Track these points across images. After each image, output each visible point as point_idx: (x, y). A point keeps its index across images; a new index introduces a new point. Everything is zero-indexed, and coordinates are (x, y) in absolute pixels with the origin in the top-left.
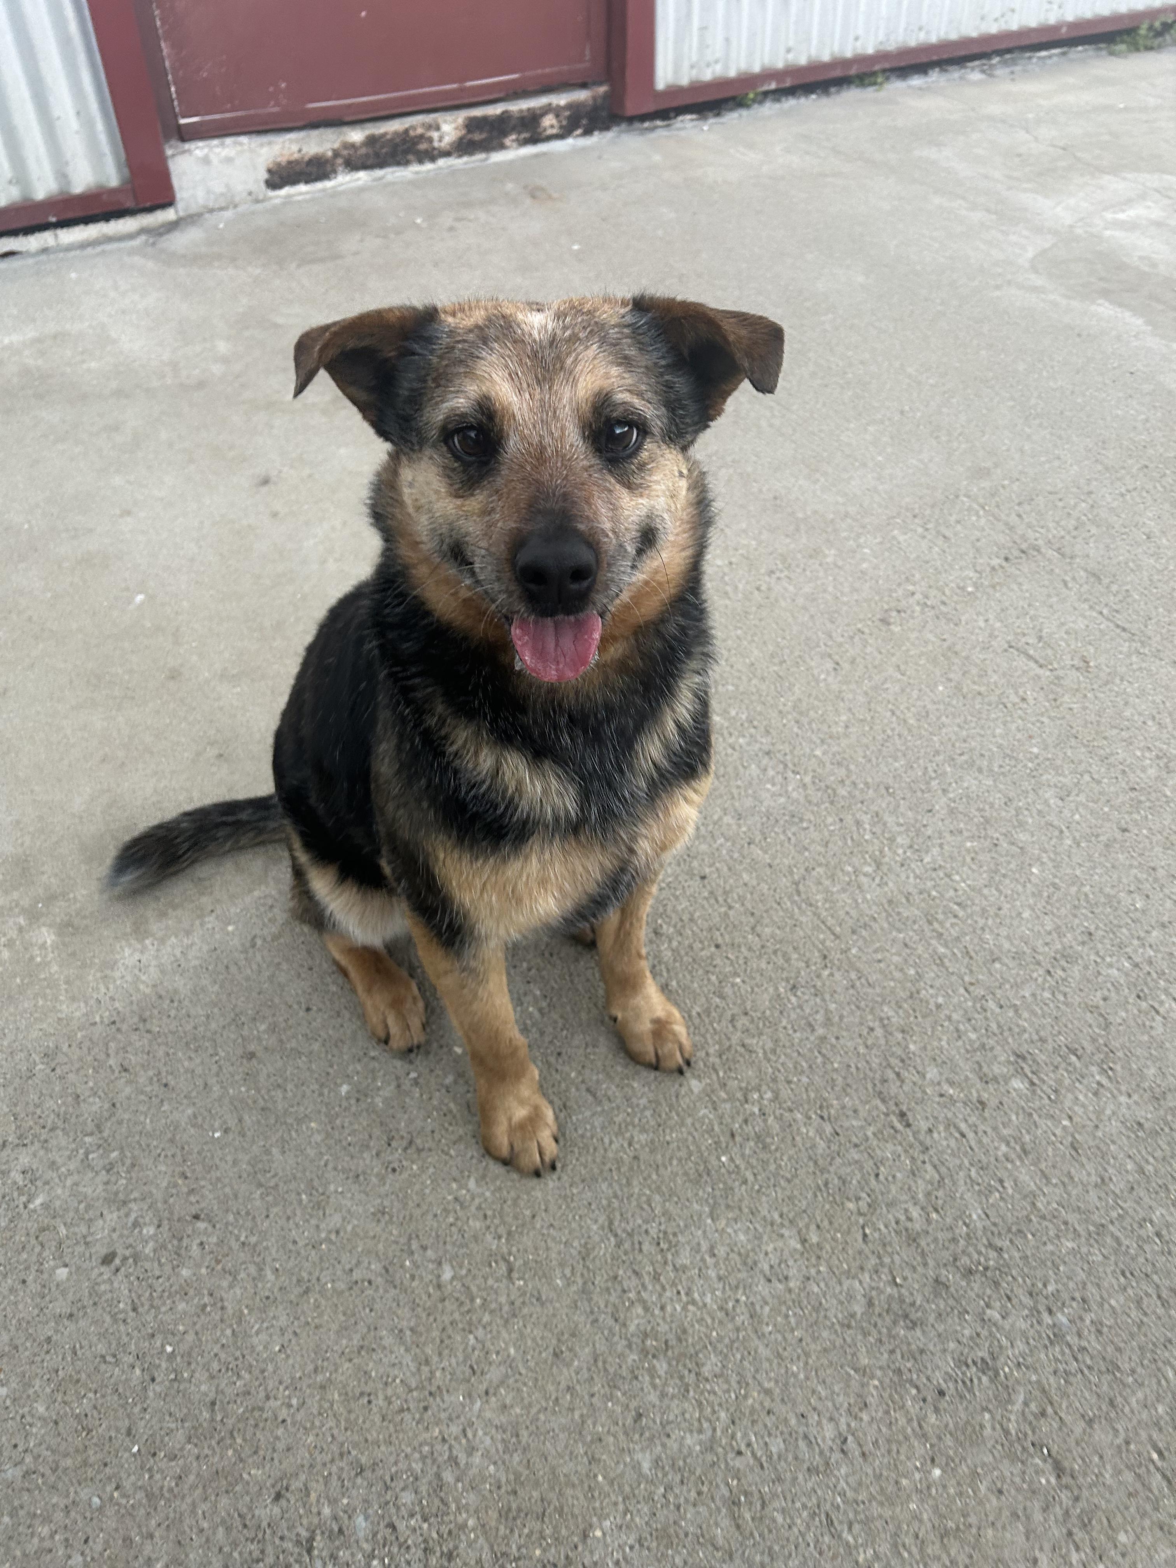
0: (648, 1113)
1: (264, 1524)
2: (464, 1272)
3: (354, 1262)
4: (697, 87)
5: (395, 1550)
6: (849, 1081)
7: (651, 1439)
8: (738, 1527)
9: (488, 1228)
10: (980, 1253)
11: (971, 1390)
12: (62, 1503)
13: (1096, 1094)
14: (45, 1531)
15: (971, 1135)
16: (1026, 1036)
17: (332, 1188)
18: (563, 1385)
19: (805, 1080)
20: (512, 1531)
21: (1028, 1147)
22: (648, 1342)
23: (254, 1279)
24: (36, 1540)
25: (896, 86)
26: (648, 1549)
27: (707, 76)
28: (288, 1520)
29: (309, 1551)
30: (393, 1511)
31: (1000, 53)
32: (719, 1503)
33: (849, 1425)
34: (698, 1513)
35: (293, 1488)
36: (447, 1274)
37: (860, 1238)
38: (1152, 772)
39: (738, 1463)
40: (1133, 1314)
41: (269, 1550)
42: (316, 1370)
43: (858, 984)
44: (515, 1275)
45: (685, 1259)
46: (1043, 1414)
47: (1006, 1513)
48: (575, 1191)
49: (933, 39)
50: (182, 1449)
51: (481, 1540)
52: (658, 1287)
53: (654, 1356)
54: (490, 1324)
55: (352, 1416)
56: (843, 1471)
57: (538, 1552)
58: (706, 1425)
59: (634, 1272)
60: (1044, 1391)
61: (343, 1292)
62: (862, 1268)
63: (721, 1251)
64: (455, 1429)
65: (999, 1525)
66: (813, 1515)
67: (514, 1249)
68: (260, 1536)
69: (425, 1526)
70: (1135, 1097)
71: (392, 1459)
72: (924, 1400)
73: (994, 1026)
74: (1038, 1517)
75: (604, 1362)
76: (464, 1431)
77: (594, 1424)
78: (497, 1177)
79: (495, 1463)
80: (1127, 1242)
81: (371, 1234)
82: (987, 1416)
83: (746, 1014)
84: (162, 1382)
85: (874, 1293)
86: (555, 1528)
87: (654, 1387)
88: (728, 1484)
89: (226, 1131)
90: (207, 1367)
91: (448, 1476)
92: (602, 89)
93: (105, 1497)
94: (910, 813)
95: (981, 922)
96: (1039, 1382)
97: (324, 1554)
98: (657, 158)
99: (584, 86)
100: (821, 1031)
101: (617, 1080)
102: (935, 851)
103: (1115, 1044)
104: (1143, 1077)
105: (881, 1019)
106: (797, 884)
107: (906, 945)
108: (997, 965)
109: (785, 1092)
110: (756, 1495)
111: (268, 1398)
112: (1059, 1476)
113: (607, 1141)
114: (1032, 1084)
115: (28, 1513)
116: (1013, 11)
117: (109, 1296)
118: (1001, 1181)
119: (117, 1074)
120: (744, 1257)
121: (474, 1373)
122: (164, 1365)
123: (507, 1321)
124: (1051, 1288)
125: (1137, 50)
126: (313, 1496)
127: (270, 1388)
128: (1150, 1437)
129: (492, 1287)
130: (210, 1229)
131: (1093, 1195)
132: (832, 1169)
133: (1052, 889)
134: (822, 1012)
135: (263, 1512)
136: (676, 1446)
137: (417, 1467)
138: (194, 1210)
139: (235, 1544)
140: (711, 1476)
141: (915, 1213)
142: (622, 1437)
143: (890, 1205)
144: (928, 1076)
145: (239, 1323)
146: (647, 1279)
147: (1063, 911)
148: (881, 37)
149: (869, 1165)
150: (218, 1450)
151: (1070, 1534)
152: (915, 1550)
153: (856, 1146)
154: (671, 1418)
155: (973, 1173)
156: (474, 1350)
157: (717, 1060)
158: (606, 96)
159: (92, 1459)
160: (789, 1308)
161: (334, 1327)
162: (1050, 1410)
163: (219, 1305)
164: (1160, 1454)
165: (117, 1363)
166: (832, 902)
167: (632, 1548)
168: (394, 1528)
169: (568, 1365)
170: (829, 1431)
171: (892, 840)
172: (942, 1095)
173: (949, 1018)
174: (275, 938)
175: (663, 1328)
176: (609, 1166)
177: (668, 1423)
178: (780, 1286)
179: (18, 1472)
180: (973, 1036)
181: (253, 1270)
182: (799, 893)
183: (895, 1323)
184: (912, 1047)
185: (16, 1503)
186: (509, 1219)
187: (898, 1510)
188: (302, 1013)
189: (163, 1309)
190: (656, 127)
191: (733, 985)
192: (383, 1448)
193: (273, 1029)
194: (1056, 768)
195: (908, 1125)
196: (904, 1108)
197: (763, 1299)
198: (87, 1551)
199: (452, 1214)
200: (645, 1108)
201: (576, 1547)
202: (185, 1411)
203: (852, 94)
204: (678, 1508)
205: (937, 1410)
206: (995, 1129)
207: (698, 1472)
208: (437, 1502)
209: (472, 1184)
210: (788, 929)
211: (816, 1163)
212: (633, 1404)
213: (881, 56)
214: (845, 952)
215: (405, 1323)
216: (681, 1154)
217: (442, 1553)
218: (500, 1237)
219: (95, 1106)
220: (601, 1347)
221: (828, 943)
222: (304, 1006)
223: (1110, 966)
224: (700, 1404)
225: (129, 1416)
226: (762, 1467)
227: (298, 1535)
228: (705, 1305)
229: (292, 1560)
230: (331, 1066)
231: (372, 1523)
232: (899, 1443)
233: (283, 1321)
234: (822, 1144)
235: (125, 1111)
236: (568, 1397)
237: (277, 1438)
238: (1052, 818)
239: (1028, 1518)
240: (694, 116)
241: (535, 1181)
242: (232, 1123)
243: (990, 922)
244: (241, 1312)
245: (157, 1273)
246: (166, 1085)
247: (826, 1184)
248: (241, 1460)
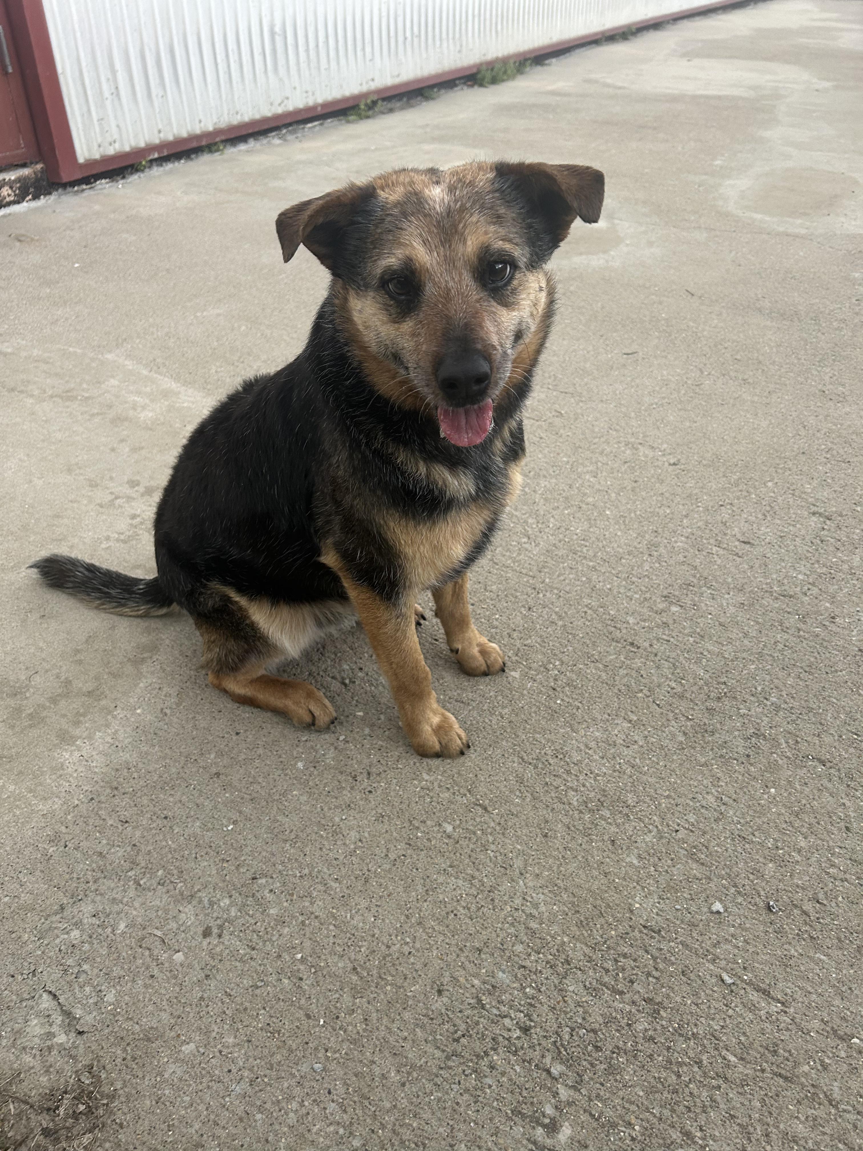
0: (500, 698)
1: (443, 1011)
2: (458, 822)
3: (384, 850)
4: (106, 160)
5: (534, 977)
6: (593, 639)
7: (628, 848)
8: (703, 864)
9: (454, 794)
10: (717, 688)
11: (759, 748)
12: (293, 1082)
13: (713, 599)
14: (294, 1105)
15: (672, 640)
16: (662, 587)
17: (337, 819)
18: (561, 849)
19: (570, 648)
20: (591, 930)
21: (702, 633)
22: (590, 805)
23: (325, 892)
24: (292, 1115)
25: (231, 151)
26: (668, 899)
27: (111, 151)
28: (457, 1000)
29: (483, 1007)
30: (516, 959)
31: (287, 125)
32: (685, 859)
33: (718, 791)
34: (678, 869)
35: (445, 983)
36: (449, 829)
37: (657, 707)
38: (628, 452)
39: (680, 835)
40: (801, 683)
41: (458, 1022)
42: (407, 917)
43: (561, 594)
44: (490, 809)
45: (576, 757)
46: (797, 742)
47: (815, 792)
48: (490, 753)
49: (247, 119)
50: (354, 1004)
51: (578, 945)
52: (573, 777)
53: (598, 810)
54: (495, 840)
55: (451, 927)
56: (731, 813)
57: (613, 933)
58: (651, 827)
59: (555, 776)
60: (790, 733)
61: (390, 869)
62: (668, 720)
63: (593, 744)
64: (518, 901)
65: (816, 797)
66: (733, 839)
67: (478, 797)
68: (446, 1019)
69: (541, 956)
70: (731, 593)
71: (494, 935)
72: (743, 763)
73: (643, 588)
74: (830, 785)
75: (574, 826)
76: (524, 898)
77: (593, 857)
78: (438, 768)
79: (555, 904)
80: (776, 655)
81: (384, 831)
82: (775, 755)
83: (514, 630)
84: (309, 977)
85: (683, 728)
86: (612, 916)
87: (610, 824)
88: (682, 848)
89: (235, 823)
90: (333, 953)
91: (534, 925)
92: (39, 166)
93: (323, 1060)
94: (525, 507)
95: (601, 545)
96: (785, 730)
97: (494, 1004)
98: (97, 207)
99: (24, 165)
100: (560, 623)
101: (469, 689)
102: (552, 520)
103: (705, 574)
104: (729, 584)
105: (587, 606)
106: (492, 560)
107: (571, 568)
108: (623, 561)
109: (565, 659)
110: (700, 845)
111: (388, 947)
112: (824, 765)
113: (487, 721)
114: (680, 606)
115: (273, 1103)
116: (287, 98)
117: (227, 951)
118: (702, 653)
119: (121, 828)
120: (607, 742)
121: (506, 869)
122: (302, 967)
123: (503, 834)
124: (759, 689)
125: (361, 119)
126: (461, 979)
127: (385, 941)
128: (847, 730)
129: (481, 822)
130: (270, 880)
131: (746, 642)
132: (617, 683)
133: (623, 519)
134: (554, 614)
135: (437, 1005)
136: (644, 845)
137: (512, 930)
138: (249, 875)
139: (433, 1032)
140: (671, 849)
141: (673, 685)
142: (613, 856)
143: (659, 686)
144: (630, 622)
145: (335, 918)
146: (565, 776)
147: (635, 526)
148: (215, 120)
149: (634, 674)
150: (379, 991)
151: (848, 786)
152: (791, 829)
153: (620, 668)
154: (631, 833)
155: (686, 655)
156: (496, 857)
157: (517, 658)
158: (42, 171)
159: (294, 1047)
160: (648, 755)
161: (401, 889)
162: (799, 740)
163: (313, 916)
164: (856, 734)
165: (266, 985)
166: (517, 561)
167: (659, 903)
168: (524, 967)
169: (556, 838)
170: (711, 799)
171: (526, 522)
172: (644, 628)
173: (619, 593)
174: (178, 705)
175: (592, 795)
176: (498, 733)
177: (631, 836)
178: (636, 747)
179: (244, 1085)
180: (637, 596)
181: (320, 887)
182: (497, 564)
183: (703, 736)
184: (612, 612)
185: (258, 1103)
186: (463, 783)
187: (769, 815)
188: (235, 738)
189: (274, 939)
190: (83, 190)
191: (497, 619)
192: (484, 933)
193: (220, 754)
194: (582, 464)
195: (638, 648)
196: (630, 640)
197: (632, 757)
198: (335, 1098)
199: (426, 797)
200: (496, 696)
201: (631, 919)
202: (338, 984)
203: (205, 158)
204: (667, 872)
205: (751, 765)
206: (680, 632)
207: (664, 850)
208: (538, 941)
209: (425, 776)
210: (504, 583)
211: (607, 683)
212: (606, 838)
213: (217, 132)
214: (543, 582)
215: (443, 865)
216: (533, 710)
217: (562, 963)
218: (465, 795)
219: (118, 854)
220: (566, 820)
221: (531, 581)
222: (234, 734)
223: (676, 542)
224: (640, 819)
225: (300, 1008)
226: (692, 831)
227: (469, 1004)
228: (605, 773)
229: (477, 1018)
230: (280, 757)
231: (509, 972)
232: (747, 787)
233: (364, 904)
234: (603, 674)
235: (147, 845)
236: (568, 852)
237: (413, 964)
238: (597, 486)
239: (826, 788)
240: (107, 180)
241: (462, 758)
242: (235, 816)
243: (604, 542)
244: (332, 913)
245: (253, 921)
246: (166, 818)
247: (620, 691)
248: (400, 988)
